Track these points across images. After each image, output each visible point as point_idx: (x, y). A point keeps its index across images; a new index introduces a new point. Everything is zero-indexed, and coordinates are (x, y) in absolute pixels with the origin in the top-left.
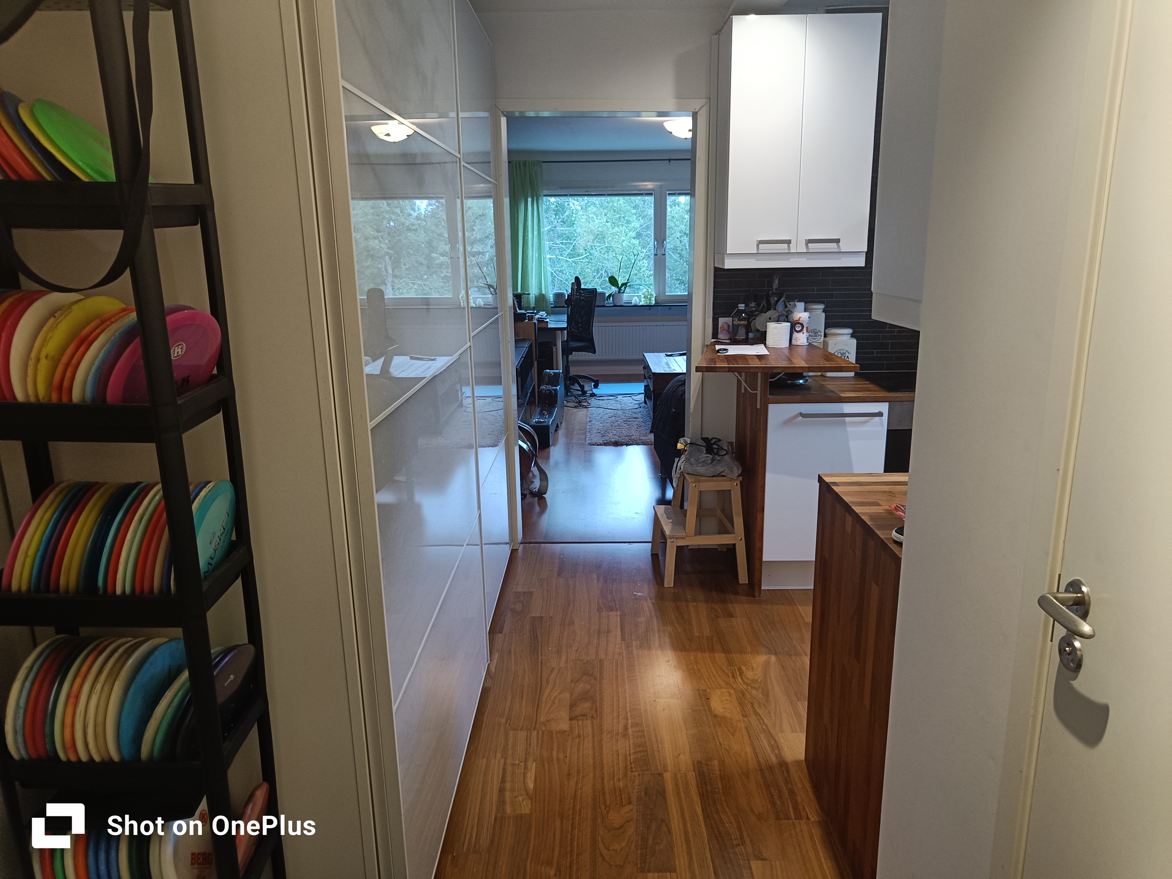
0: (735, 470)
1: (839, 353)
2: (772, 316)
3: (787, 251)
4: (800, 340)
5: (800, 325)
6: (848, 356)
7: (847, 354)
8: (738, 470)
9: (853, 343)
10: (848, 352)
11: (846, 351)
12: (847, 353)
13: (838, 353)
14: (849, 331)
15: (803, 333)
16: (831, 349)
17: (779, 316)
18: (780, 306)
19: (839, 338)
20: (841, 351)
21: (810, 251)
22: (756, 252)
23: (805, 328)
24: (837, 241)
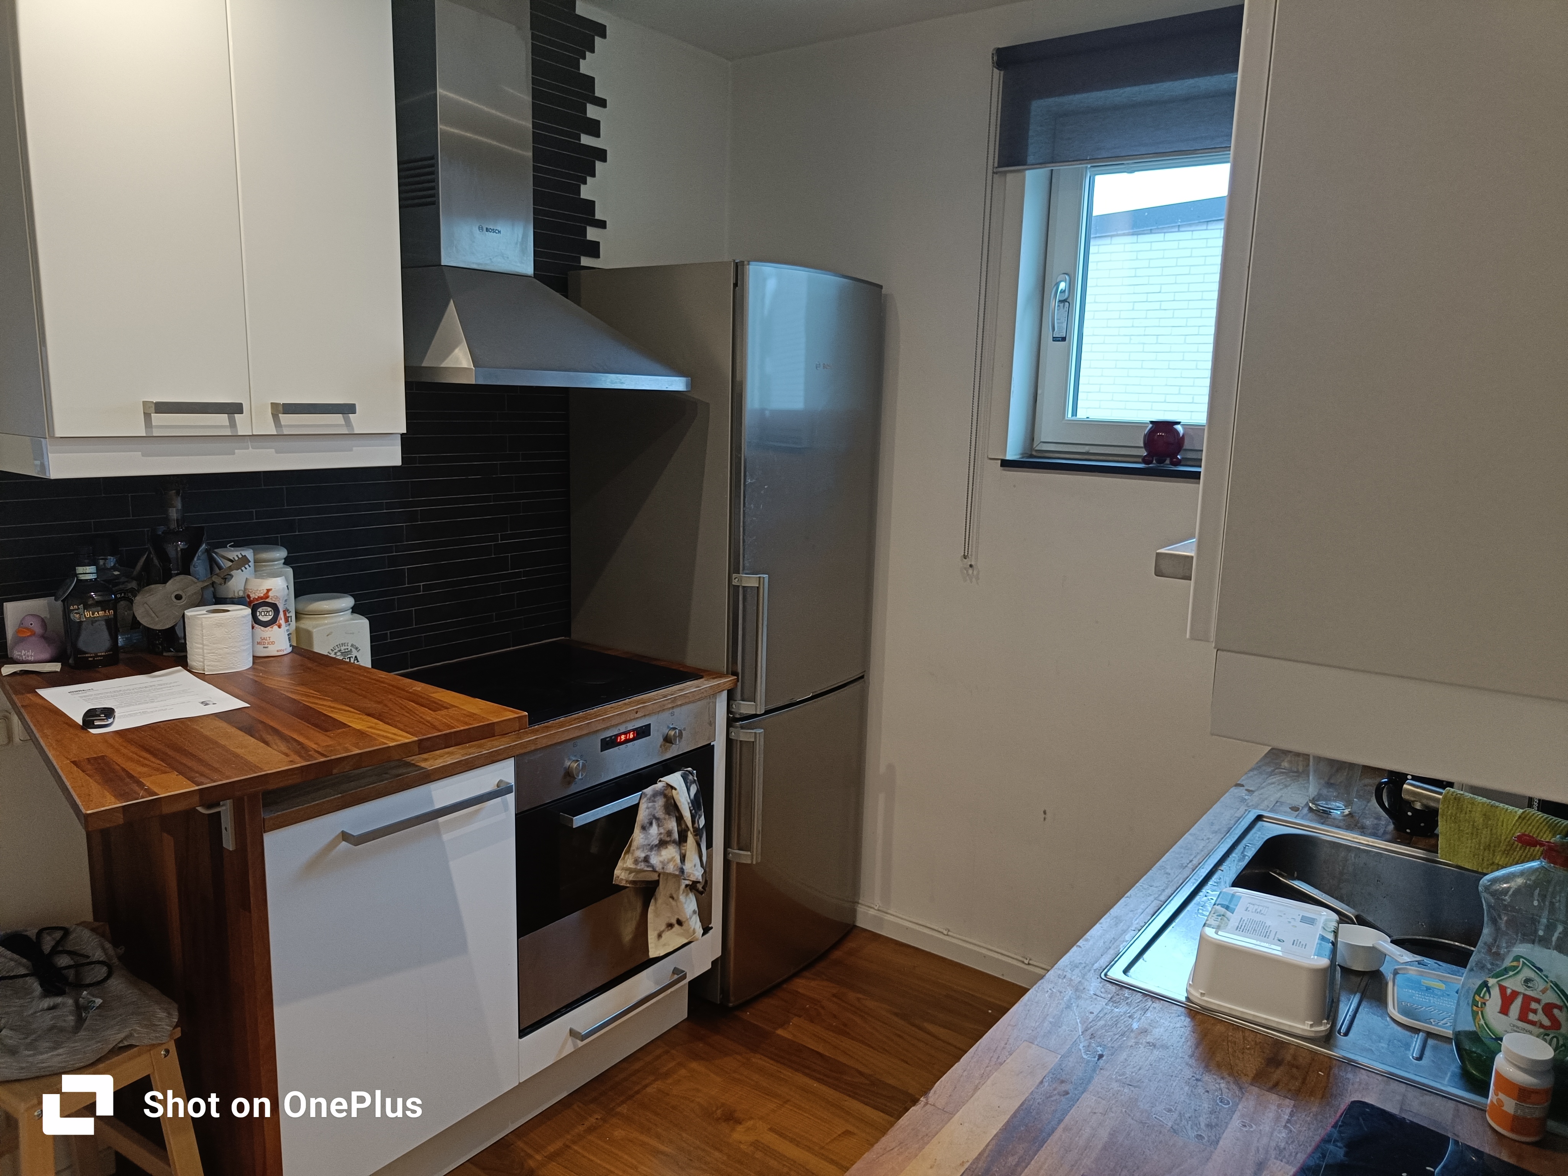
0: (160, 1019)
1: (339, 654)
2: (183, 590)
3: (228, 432)
4: (273, 643)
5: (269, 609)
6: (356, 657)
7: (355, 653)
8: (170, 1015)
9: (363, 624)
10: (357, 648)
11: (352, 645)
12: (353, 650)
13: (336, 653)
14: (348, 602)
15: (279, 627)
16: (321, 647)
17: (203, 589)
18: (199, 564)
19: (329, 621)
20: (343, 648)
21: (286, 431)
22: (145, 435)
23: (281, 615)
24: (348, 409)
